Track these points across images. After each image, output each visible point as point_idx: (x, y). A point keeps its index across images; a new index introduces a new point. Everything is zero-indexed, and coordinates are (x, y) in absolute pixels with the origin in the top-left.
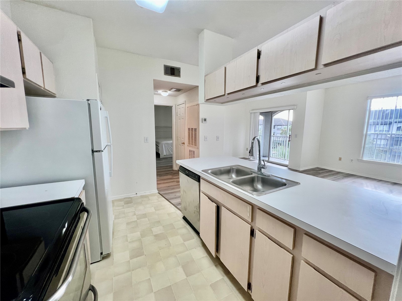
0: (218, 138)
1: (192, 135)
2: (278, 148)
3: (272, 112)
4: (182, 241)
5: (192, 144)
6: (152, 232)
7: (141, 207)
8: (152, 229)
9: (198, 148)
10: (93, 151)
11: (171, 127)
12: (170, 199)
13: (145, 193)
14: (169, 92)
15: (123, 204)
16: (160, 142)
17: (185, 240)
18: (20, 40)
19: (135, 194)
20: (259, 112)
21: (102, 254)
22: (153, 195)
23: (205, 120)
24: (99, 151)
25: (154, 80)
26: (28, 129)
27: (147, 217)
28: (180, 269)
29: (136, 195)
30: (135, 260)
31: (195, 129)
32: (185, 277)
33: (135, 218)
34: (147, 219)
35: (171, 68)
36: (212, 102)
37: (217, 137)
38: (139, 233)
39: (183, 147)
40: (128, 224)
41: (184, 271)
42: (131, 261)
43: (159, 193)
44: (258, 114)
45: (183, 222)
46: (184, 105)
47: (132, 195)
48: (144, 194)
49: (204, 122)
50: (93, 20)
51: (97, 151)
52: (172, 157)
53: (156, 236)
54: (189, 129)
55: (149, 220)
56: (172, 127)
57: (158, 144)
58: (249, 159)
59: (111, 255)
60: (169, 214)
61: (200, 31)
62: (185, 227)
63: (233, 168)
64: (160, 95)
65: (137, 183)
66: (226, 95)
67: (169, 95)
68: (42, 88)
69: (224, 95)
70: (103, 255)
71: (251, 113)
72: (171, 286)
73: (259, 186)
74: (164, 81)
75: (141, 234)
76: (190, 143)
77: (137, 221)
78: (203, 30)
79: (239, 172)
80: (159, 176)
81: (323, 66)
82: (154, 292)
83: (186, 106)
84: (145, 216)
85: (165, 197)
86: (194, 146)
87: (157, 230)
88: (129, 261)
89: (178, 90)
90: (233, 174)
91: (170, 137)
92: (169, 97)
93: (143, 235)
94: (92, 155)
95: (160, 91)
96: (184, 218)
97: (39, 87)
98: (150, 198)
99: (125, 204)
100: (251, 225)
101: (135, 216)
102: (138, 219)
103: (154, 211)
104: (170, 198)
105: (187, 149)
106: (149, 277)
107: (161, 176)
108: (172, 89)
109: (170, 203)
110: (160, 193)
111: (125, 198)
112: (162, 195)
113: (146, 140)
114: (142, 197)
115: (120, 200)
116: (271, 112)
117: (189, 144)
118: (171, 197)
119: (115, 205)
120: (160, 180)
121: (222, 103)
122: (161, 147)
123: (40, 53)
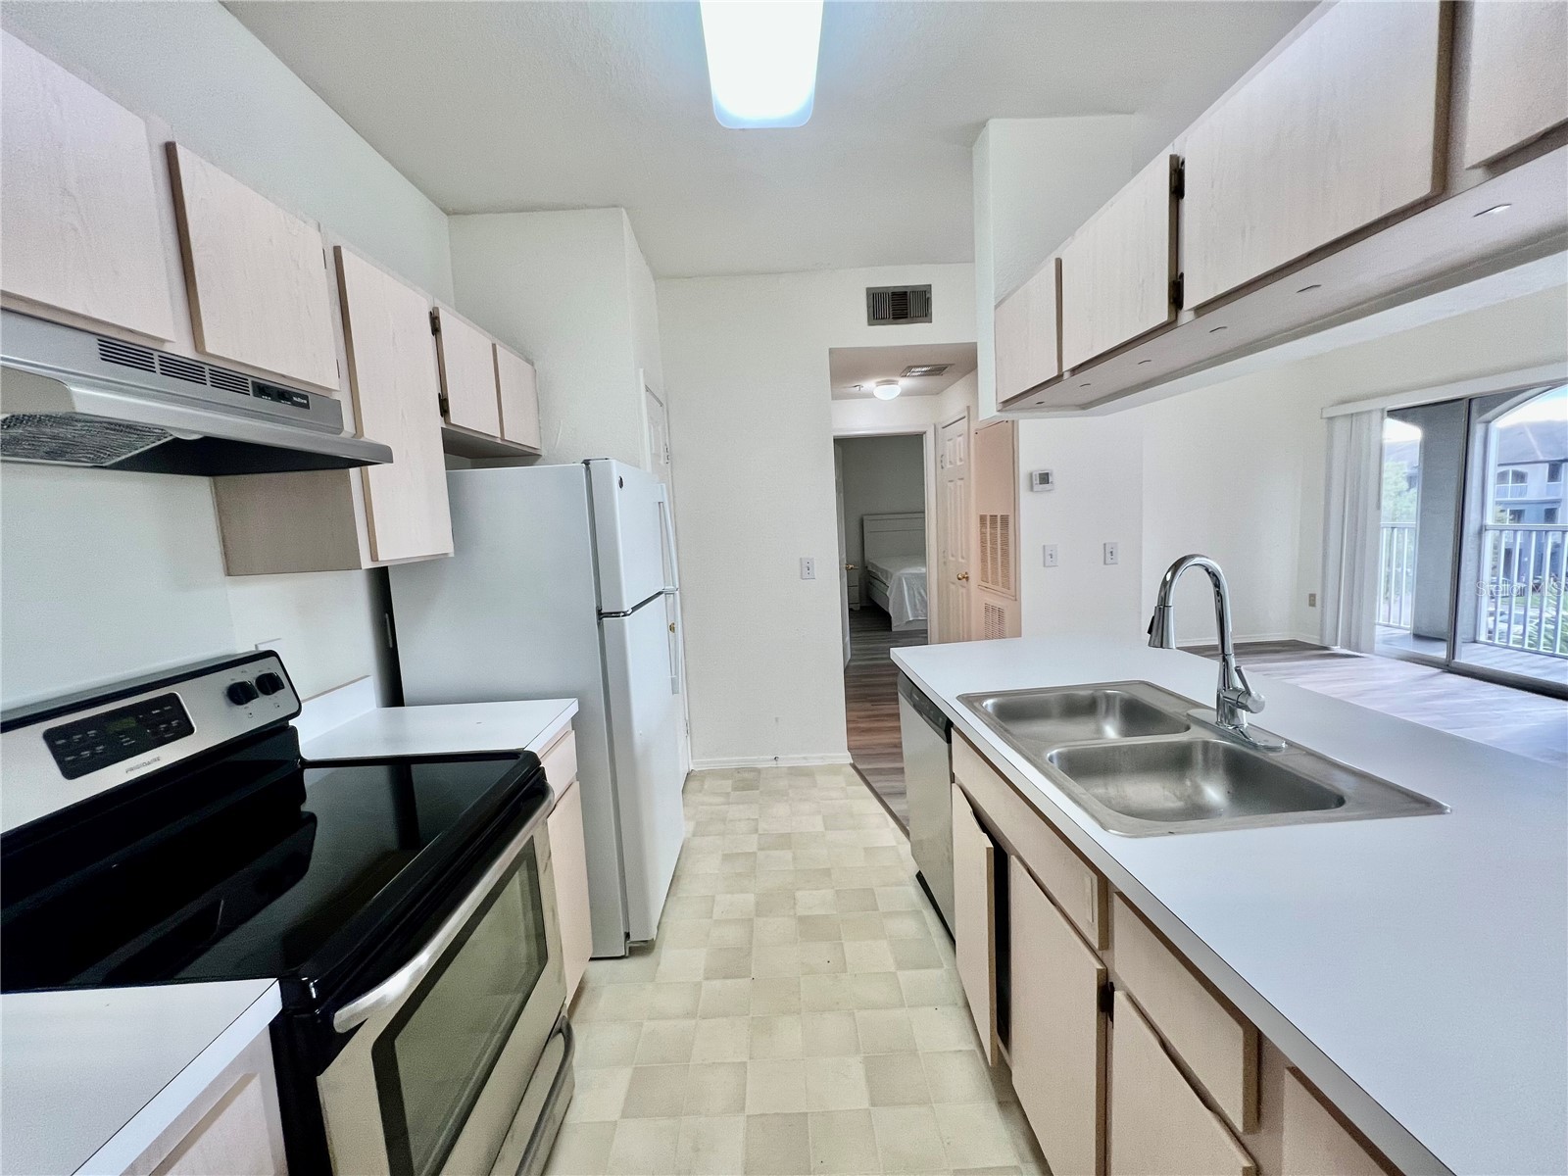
0: (1109, 554)
1: (994, 542)
2: (1546, 593)
3: (1470, 400)
4: (890, 965)
5: (995, 582)
6: (795, 904)
7: (781, 809)
8: (799, 894)
9: (1016, 598)
10: (600, 615)
11: (920, 512)
12: (889, 794)
13: (805, 758)
14: (904, 383)
15: (729, 790)
16: (890, 570)
17: (901, 965)
18: (436, 330)
19: (771, 760)
20: (1383, 410)
21: (627, 935)
22: (833, 770)
23: (1045, 478)
24: (616, 614)
25: (831, 351)
26: (452, 555)
27: (790, 848)
28: (856, 1069)
29: (773, 764)
30: (717, 984)
31: (1005, 520)
32: (866, 1105)
33: (751, 844)
34: (788, 855)
35: (894, 294)
36: (1031, 408)
37: (1108, 550)
38: (751, 898)
39: (964, 590)
40: (728, 857)
41: (869, 1080)
42: (705, 983)
43: (854, 766)
44: (1376, 417)
45: (914, 891)
46: (962, 426)
47: (764, 761)
48: (803, 763)
49: (1038, 487)
50: (626, 209)
51: (610, 615)
52: (927, 630)
53: (802, 920)
54: (983, 518)
55: (795, 858)
56: (924, 512)
57: (887, 578)
58: (1326, 648)
59: (656, 950)
60: (869, 851)
61: (971, 134)
62: (918, 912)
63: (1108, 697)
64: (870, 395)
65: (777, 719)
66: (1066, 375)
67: (907, 394)
68: (499, 441)
69: (1059, 378)
70: (632, 942)
71: (1331, 419)
72: (807, 1113)
73: (1214, 793)
74: (875, 348)
75: (757, 904)
76: (987, 578)
77: (755, 853)
78: (983, 124)
79: (1138, 713)
80: (872, 701)
81: (1479, 172)
82: (748, 1116)
83: (972, 425)
84: (784, 841)
85: (874, 785)
86: (999, 588)
87: (813, 900)
88: (698, 985)
89: (937, 370)
90: (1111, 719)
91: (919, 553)
92: (903, 398)
93: (762, 908)
94: (599, 624)
95: (869, 385)
96: (920, 877)
97: (489, 439)
98: (821, 779)
99: (735, 789)
100: (1100, 960)
101: (756, 836)
102: (759, 849)
103: (820, 828)
104: (892, 790)
105: (977, 598)
106: (745, 1059)
107: (880, 701)
108: (909, 368)
109: (882, 810)
110: (859, 767)
111: (738, 770)
112: (864, 774)
113: (807, 568)
114: (796, 772)
115: (722, 774)
116: (1465, 403)
117: (984, 578)
118: (893, 787)
119: (706, 787)
120: (869, 717)
121: (1085, 406)
122: (894, 591)
123: (494, 346)
